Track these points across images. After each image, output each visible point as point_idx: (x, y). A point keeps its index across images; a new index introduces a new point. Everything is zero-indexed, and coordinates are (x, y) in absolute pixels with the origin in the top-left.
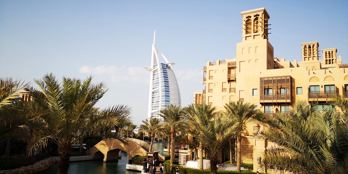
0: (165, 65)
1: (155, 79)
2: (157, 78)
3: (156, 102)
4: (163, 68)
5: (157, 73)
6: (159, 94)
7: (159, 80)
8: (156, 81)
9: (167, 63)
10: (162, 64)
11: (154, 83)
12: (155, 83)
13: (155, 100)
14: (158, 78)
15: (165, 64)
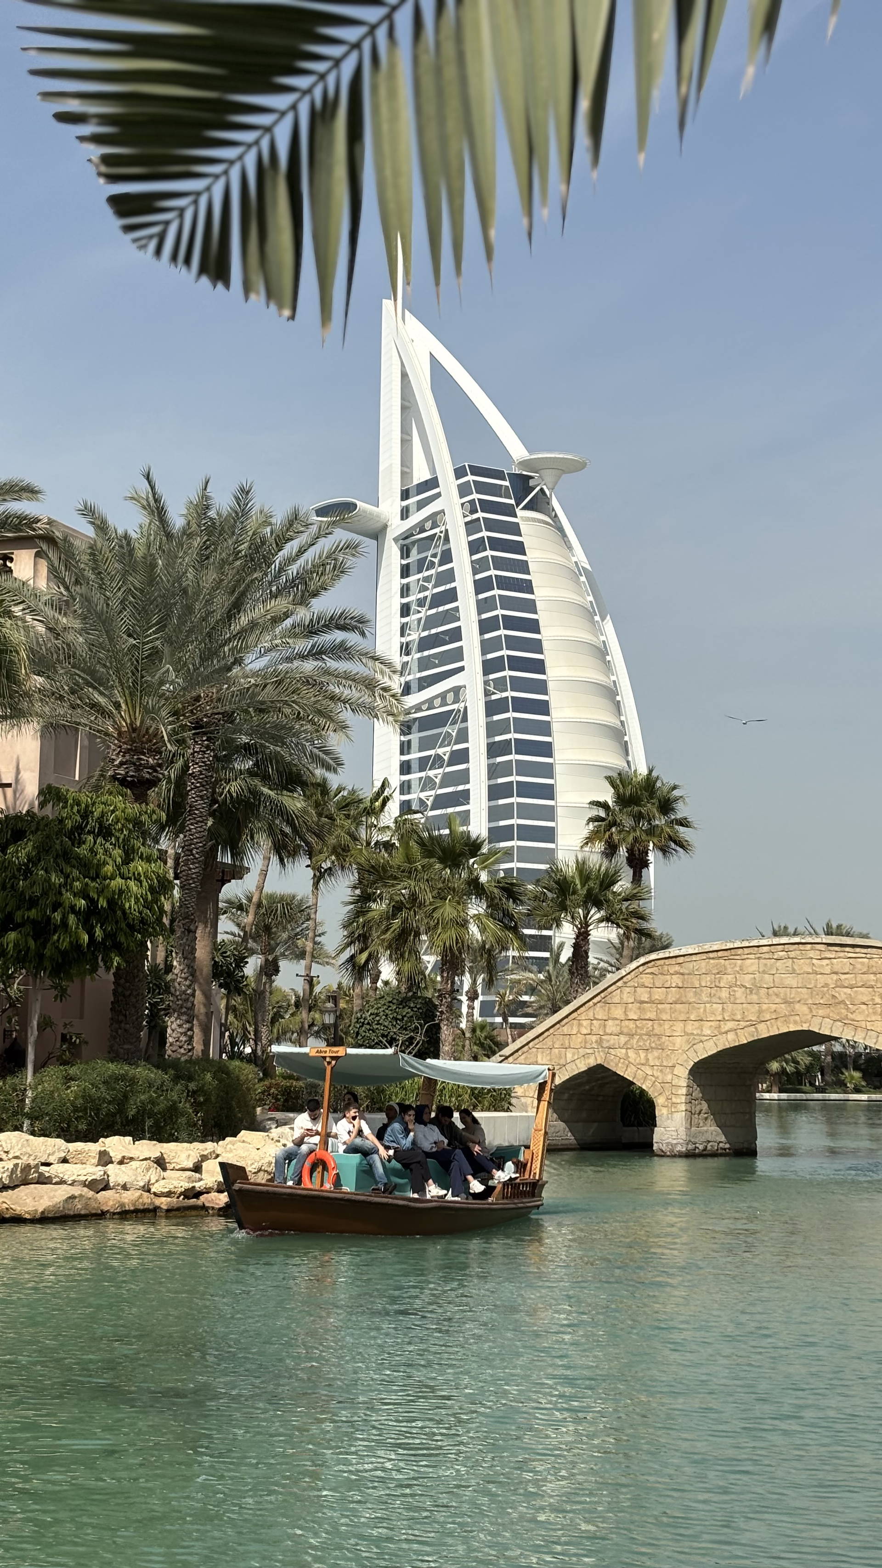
0: (507, 483)
1: (421, 603)
2: (438, 600)
3: (440, 802)
4: (487, 506)
5: (439, 550)
6: (463, 736)
7: (453, 615)
8: (430, 623)
9: (524, 464)
10: (475, 471)
11: (414, 636)
12: (425, 644)
13: (428, 783)
14: (452, 595)
15: (499, 475)
